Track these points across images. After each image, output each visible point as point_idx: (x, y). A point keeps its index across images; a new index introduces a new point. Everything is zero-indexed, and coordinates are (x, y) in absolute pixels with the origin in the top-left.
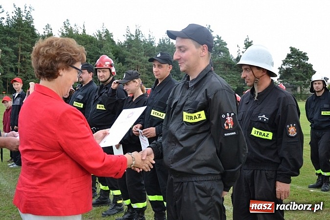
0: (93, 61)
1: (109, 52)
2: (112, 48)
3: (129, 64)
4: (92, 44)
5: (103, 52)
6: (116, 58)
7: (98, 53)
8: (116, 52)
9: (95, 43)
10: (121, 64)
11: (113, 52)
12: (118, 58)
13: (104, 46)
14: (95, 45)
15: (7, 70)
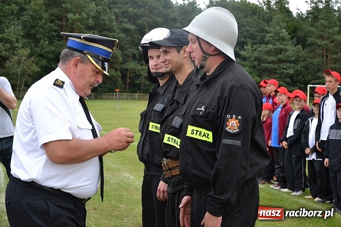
0: (255, 44)
1: (281, 28)
2: (287, 22)
3: (314, 47)
4: (255, 17)
5: (271, 29)
6: (292, 38)
7: (264, 30)
8: (292, 28)
9: (259, 15)
10: (300, 46)
11: (287, 28)
12: (295, 38)
13: (274, 20)
14: (259, 18)
15: (128, 57)
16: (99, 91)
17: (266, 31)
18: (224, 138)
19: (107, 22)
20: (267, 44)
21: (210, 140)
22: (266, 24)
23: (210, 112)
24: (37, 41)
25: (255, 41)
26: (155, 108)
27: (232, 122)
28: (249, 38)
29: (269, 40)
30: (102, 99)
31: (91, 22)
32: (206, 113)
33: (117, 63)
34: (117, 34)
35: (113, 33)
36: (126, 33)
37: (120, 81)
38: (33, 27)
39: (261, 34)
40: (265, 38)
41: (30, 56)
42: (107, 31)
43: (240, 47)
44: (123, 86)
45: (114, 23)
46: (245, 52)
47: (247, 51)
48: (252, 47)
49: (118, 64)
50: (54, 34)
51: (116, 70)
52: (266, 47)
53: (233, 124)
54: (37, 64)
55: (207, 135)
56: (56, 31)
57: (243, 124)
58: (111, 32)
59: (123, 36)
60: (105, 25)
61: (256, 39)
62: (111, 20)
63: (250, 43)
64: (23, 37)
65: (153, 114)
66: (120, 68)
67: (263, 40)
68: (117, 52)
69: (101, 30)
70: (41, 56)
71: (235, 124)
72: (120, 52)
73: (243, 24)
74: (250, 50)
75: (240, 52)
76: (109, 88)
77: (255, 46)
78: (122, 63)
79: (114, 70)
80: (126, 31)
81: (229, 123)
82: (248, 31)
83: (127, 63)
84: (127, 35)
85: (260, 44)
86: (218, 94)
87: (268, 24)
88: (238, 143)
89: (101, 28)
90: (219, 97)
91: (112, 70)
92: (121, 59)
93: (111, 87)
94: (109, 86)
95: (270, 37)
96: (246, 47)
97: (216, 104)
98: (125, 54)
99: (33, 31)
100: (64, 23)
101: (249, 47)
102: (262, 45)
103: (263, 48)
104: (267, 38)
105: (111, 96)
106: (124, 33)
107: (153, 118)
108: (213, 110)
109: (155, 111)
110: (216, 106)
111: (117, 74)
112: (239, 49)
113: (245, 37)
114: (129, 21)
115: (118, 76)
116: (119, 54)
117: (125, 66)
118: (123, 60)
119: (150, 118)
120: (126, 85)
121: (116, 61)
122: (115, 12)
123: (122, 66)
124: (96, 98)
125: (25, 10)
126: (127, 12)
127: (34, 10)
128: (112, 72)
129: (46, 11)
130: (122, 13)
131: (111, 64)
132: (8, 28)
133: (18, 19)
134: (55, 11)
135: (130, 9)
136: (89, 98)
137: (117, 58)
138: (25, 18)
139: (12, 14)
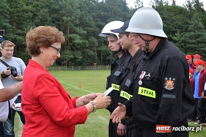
0: (182, 32)
1: (199, 21)
2: (202, 18)
4: (181, 15)
5: (192, 22)
7: (187, 23)
9: (184, 14)
11: (203, 21)
13: (194, 16)
14: (184, 16)
15: (101, 43)
16: (84, 65)
17: (189, 24)
18: (164, 94)
19: (88, 22)
20: (190, 32)
21: (154, 97)
22: (189, 19)
23: (154, 77)
25: (182, 30)
26: (115, 74)
27: (169, 82)
28: (178, 28)
29: (191, 29)
30: (86, 69)
31: (78, 22)
32: (151, 78)
33: (94, 47)
34: (94, 28)
35: (91, 28)
36: (100, 28)
37: (97, 58)
39: (186, 26)
40: (188, 28)
42: (88, 27)
43: (173, 35)
44: (99, 61)
45: (92, 22)
46: (176, 38)
47: (177, 37)
48: (180, 34)
49: (96, 47)
51: (94, 51)
52: (189, 34)
53: (169, 84)
55: (152, 93)
57: (176, 84)
58: (90, 28)
59: (98, 30)
60: (86, 23)
61: (182, 29)
62: (90, 20)
63: (179, 32)
65: (114, 78)
66: (97, 50)
67: (187, 30)
68: (94, 40)
69: (84, 26)
71: (171, 84)
72: (96, 39)
73: (174, 20)
74: (179, 36)
75: (172, 38)
76: (90, 63)
77: (182, 34)
78: (98, 47)
79: (93, 51)
81: (167, 83)
82: (177, 24)
83: (101, 47)
84: (101, 29)
85: (185, 32)
86: (159, 64)
87: (190, 19)
88: (174, 97)
89: (84, 25)
90: (160, 66)
91: (91, 51)
92: (97, 44)
93: (91, 62)
94: (90, 61)
95: (192, 27)
96: (176, 34)
97: (158, 72)
98: (99, 41)
100: (61, 23)
101: (178, 34)
102: (187, 33)
103: (187, 34)
104: (189, 28)
105: (91, 68)
106: (99, 28)
107: (114, 81)
108: (156, 75)
109: (115, 76)
110: (158, 73)
111: (95, 54)
112: (172, 36)
113: (175, 28)
114: (102, 20)
115: (96, 55)
116: (95, 41)
117: (100, 49)
118: (98, 45)
119: (112, 80)
120: (101, 60)
121: (94, 46)
122: (93, 15)
123: (98, 49)
124: (82, 69)
125: (37, 15)
126: (100, 14)
127: (42, 16)
128: (92, 53)
129: (50, 16)
130: (97, 15)
131: (91, 47)
132: (26, 27)
133: (33, 21)
134: (55, 15)
135: (102, 13)
136: (78, 69)
137: (94, 43)
138: (37, 21)
139: (29, 18)
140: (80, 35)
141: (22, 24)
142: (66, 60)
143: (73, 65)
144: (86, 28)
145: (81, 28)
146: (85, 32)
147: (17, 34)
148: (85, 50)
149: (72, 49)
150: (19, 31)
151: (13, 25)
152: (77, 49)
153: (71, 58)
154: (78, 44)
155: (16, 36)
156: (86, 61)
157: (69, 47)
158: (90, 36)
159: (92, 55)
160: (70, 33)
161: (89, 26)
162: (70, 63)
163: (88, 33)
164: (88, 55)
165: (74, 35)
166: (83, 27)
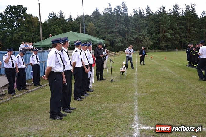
16: (172, 49)
19: (174, 26)
24: (152, 35)
30: (173, 51)
31: (169, 27)
37: (179, 45)
38: (150, 30)
41: (150, 39)
44: (181, 46)
45: (177, 26)
50: (157, 32)
51: (178, 42)
54: (152, 41)
56: (157, 31)
60: (174, 27)
62: (176, 26)
64: (147, 33)
70: (153, 39)
78: (180, 39)
80: (181, 29)
83: (182, 39)
98: (181, 36)
99: (150, 32)
100: (160, 28)
122: (177, 23)
123: (180, 40)
124: (171, 51)
125: (148, 25)
126: (181, 22)
127: (151, 25)
128: (177, 42)
129: (154, 25)
130: (180, 23)
131: (176, 40)
132: (143, 31)
133: (146, 28)
134: (157, 24)
135: (182, 21)
136: (169, 51)
137: (178, 38)
138: (148, 28)
139: (144, 27)
140: (170, 34)
141: (141, 30)
142: (163, 46)
143: (166, 49)
144: (174, 30)
145: (171, 30)
146: (173, 32)
147: (138, 35)
148: (173, 41)
149: (166, 41)
150: (139, 33)
151: (136, 31)
152: (169, 41)
153: (165, 46)
154: (169, 38)
155: (138, 36)
156: (173, 47)
157: (164, 40)
158: (176, 34)
159: (177, 44)
160: (165, 33)
161: (175, 29)
162: (165, 48)
163: (174, 32)
164: (174, 44)
165: (167, 34)
166: (172, 30)
